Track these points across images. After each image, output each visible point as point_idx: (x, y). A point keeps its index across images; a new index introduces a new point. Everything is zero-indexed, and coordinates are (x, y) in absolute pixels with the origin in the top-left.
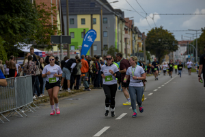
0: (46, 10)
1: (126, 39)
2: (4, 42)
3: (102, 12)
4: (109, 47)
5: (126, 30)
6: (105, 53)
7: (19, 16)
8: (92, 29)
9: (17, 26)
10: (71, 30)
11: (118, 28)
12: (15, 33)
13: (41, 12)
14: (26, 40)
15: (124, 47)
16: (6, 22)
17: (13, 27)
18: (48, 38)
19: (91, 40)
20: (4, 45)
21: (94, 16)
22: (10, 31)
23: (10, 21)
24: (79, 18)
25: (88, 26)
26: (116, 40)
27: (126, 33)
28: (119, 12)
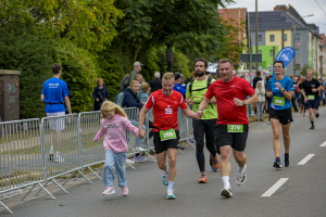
0: (235, 26)
1: (321, 57)
2: (188, 61)
3: (294, 27)
4: (302, 66)
5: (321, 47)
6: (298, 73)
7: (205, 33)
8: (283, 48)
9: (204, 44)
10: (260, 48)
11: (312, 46)
12: (201, 51)
13: (229, 27)
14: (212, 59)
15: (319, 66)
16: (192, 39)
17: (199, 45)
18: (236, 56)
19: (287, 59)
20: (189, 64)
21: (285, 32)
22: (196, 49)
23: (196, 38)
24: (268, 34)
25: (278, 43)
26: (310, 59)
27: (321, 50)
28: (314, 27)
